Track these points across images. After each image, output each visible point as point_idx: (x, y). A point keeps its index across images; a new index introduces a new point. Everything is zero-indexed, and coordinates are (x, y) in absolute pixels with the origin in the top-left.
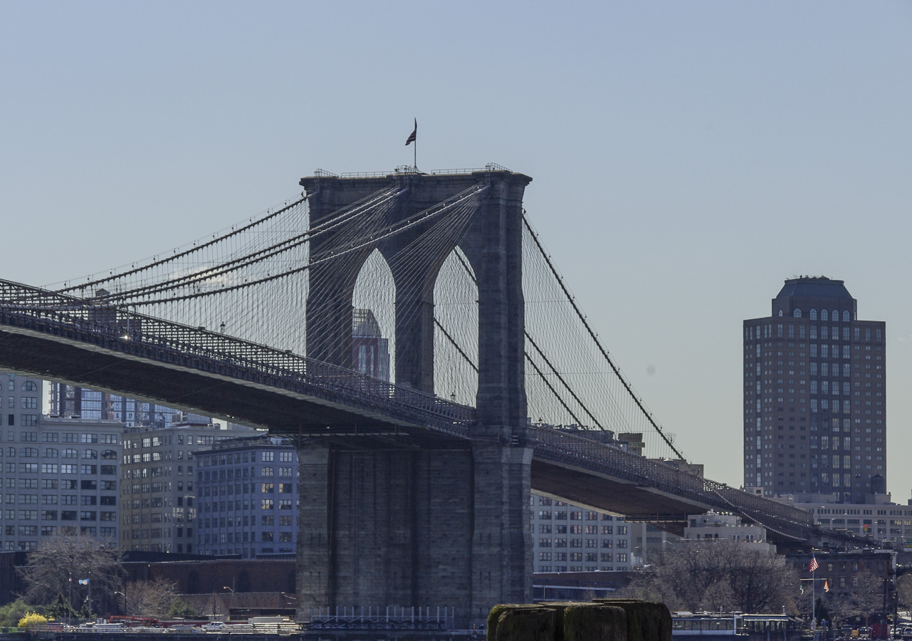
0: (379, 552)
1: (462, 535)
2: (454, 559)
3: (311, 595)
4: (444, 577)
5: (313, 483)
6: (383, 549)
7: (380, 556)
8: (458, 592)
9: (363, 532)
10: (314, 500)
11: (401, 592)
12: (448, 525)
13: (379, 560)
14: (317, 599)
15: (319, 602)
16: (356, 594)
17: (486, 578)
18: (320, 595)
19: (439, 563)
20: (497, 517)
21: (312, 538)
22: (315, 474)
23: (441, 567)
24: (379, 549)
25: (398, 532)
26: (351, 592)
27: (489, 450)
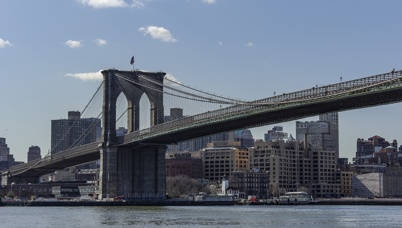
0: (130, 178)
1: (153, 173)
2: (151, 180)
3: (112, 190)
4: (148, 185)
5: (113, 157)
6: (131, 177)
7: (130, 179)
8: (152, 189)
9: (125, 172)
10: (113, 163)
11: (138, 189)
12: (149, 170)
13: (130, 180)
14: (114, 191)
15: (115, 192)
16: (123, 190)
17: (161, 185)
18: (115, 190)
19: (147, 181)
20: (164, 168)
21: (112, 174)
22: (113, 155)
23: (147, 182)
24: (130, 177)
25: (137, 172)
26: (122, 189)
27: (162, 149)
